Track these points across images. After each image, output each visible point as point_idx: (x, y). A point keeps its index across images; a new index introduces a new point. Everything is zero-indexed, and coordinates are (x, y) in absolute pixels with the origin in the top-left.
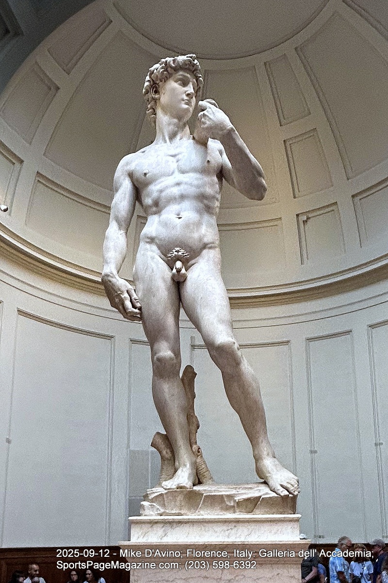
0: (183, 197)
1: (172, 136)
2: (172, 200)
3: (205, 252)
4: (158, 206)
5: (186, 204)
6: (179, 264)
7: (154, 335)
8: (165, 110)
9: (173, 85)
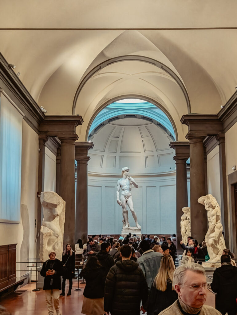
0: (127, 189)
1: (125, 178)
2: (126, 189)
3: (130, 197)
4: (124, 190)
5: (128, 190)
6: (127, 199)
7: (123, 208)
8: (124, 175)
9: (126, 172)
